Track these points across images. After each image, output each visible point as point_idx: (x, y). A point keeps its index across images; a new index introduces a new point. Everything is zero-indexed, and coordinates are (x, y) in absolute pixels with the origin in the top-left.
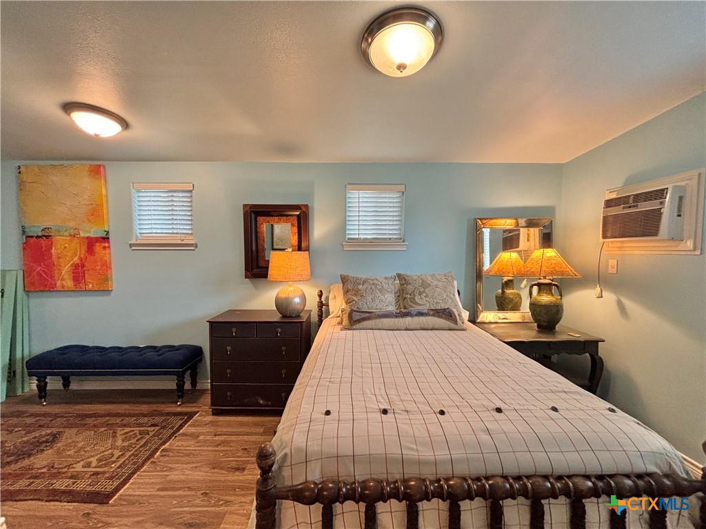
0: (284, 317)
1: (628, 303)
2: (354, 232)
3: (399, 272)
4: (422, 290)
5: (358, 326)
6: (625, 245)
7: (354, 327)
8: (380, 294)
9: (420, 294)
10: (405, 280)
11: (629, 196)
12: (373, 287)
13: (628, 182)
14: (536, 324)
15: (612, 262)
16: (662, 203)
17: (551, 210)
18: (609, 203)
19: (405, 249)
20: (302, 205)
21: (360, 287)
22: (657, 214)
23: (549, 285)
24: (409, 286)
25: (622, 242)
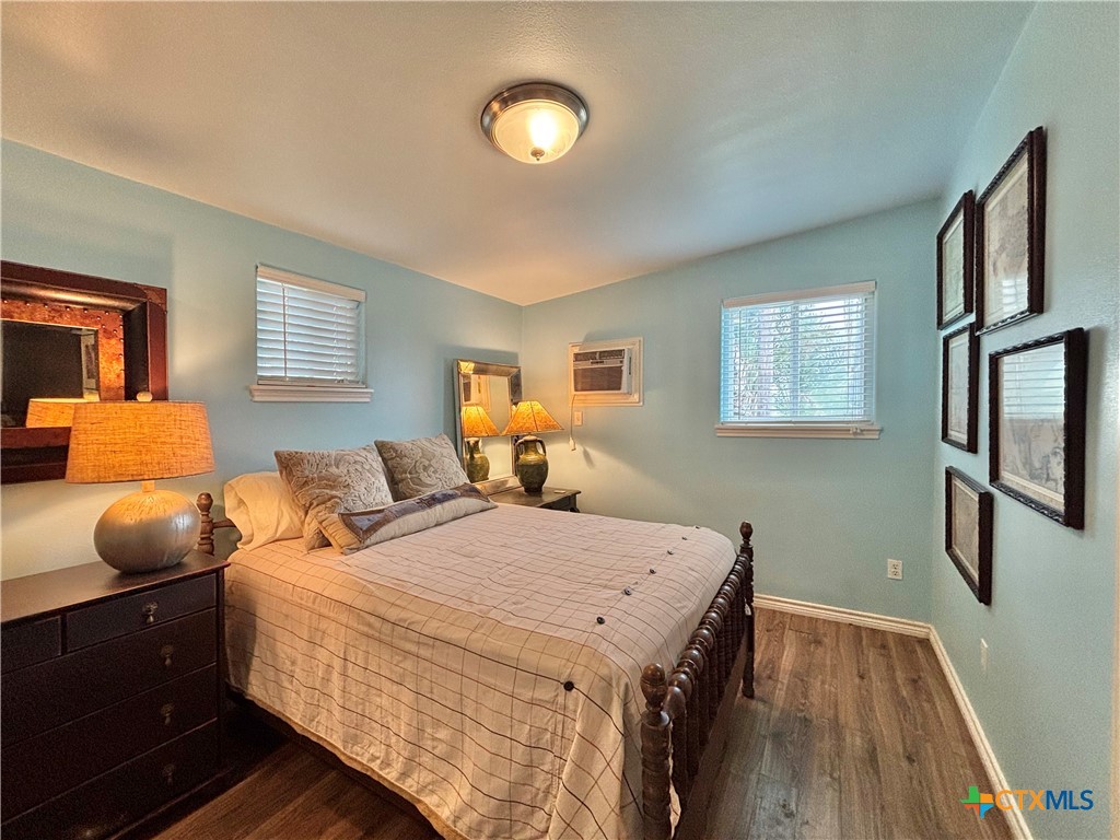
0: (127, 573)
1: (593, 453)
2: (271, 364)
3: (380, 439)
4: (427, 463)
5: (374, 538)
6: (589, 398)
7: (368, 542)
8: (373, 480)
9: (425, 468)
10: (396, 451)
11: (595, 353)
12: (359, 467)
13: (589, 339)
14: (523, 488)
15: (577, 414)
16: (621, 362)
17: (515, 356)
18: (577, 357)
19: (368, 400)
20: (148, 288)
21: (334, 470)
22: (619, 371)
23: (534, 441)
24: (406, 460)
25: (585, 395)
